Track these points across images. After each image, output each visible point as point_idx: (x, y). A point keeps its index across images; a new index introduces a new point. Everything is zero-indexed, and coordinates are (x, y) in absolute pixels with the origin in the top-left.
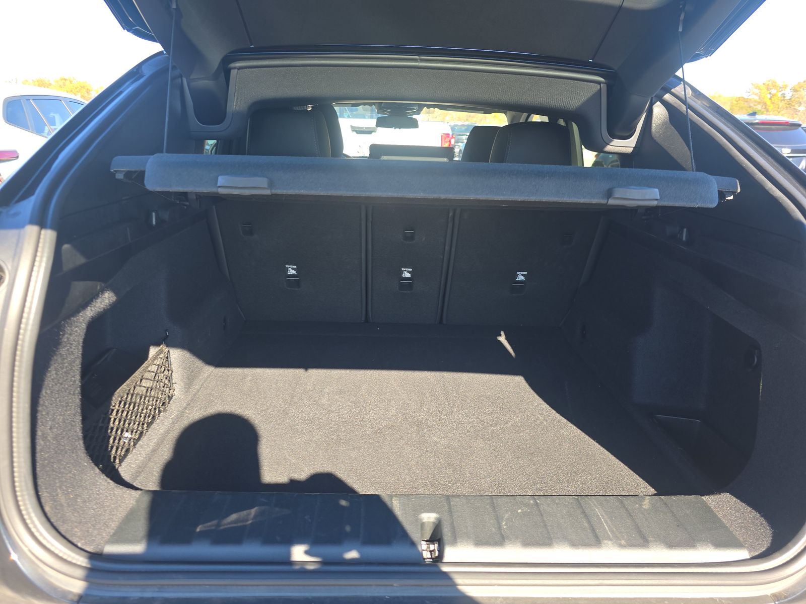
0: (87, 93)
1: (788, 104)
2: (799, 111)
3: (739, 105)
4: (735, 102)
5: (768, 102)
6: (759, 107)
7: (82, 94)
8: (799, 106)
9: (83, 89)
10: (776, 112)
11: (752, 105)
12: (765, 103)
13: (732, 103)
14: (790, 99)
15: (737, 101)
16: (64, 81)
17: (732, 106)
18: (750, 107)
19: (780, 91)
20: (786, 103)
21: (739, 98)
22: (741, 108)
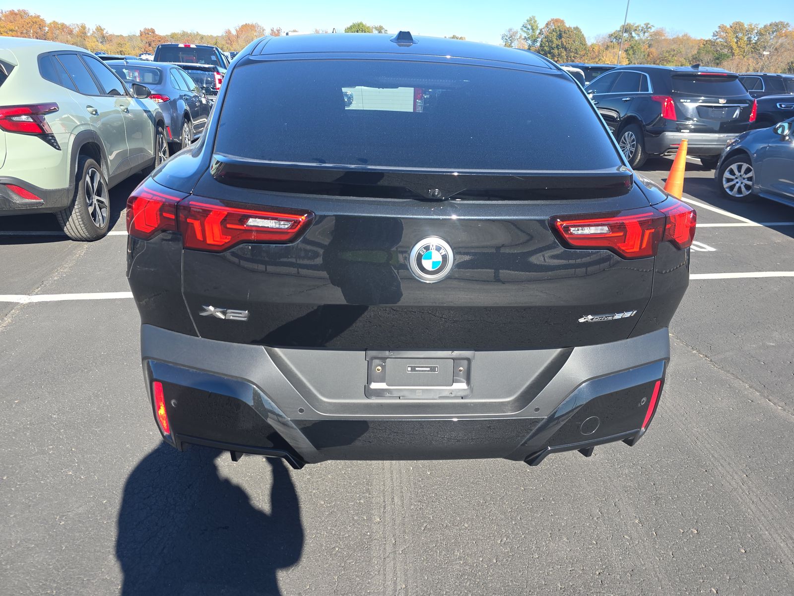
0: (40, 28)
1: (753, 49)
2: (764, 55)
3: (705, 49)
4: (702, 46)
5: (735, 46)
6: (725, 51)
7: (35, 30)
8: (764, 51)
9: (35, 24)
10: (741, 56)
11: (719, 49)
12: (732, 47)
13: (699, 46)
14: (755, 43)
15: (704, 45)
16: (14, 16)
17: (699, 49)
18: (717, 51)
19: (746, 35)
20: (752, 48)
21: (707, 41)
22: (708, 52)
